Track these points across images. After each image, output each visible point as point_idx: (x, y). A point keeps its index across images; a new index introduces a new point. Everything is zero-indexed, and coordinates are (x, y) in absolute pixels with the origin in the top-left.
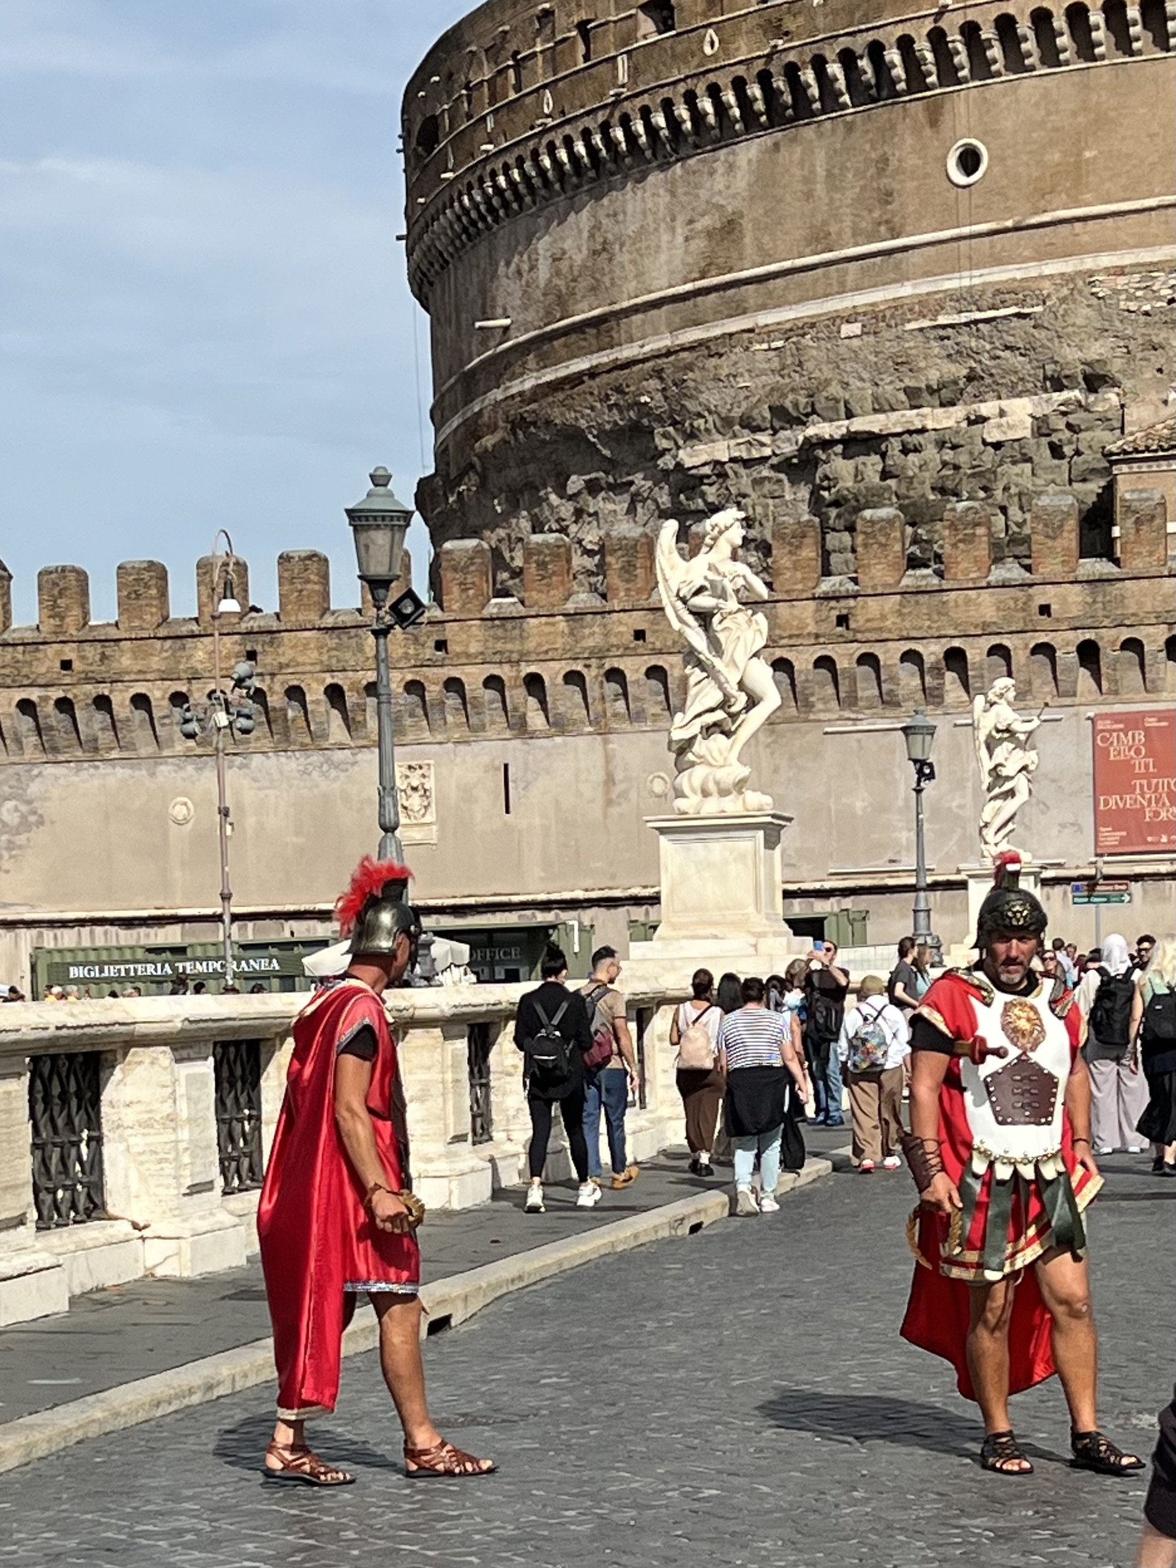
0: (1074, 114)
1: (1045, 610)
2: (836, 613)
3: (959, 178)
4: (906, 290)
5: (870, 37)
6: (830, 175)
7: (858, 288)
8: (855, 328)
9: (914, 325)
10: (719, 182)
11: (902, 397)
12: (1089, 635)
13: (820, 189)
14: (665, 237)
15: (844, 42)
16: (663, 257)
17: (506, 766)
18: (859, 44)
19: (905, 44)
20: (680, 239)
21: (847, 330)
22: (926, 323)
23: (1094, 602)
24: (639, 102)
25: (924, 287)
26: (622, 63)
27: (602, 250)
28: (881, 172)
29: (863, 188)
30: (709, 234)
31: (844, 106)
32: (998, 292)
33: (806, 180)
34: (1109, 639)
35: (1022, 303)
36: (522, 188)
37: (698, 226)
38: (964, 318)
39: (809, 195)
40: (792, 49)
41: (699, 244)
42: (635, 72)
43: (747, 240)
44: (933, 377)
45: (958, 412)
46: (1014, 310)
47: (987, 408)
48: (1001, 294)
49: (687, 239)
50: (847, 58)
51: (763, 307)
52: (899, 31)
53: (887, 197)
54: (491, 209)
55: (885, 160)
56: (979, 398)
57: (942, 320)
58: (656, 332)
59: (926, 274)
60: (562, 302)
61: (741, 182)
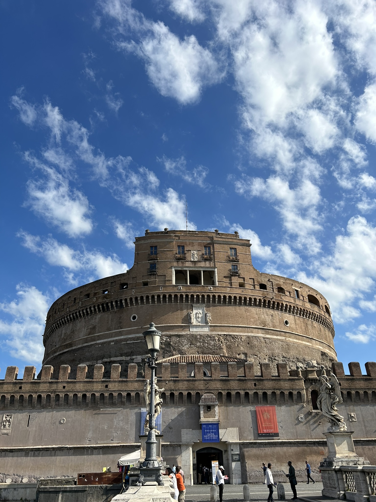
0: (151, 312)
2: (105, 385)
3: (133, 320)
4: (122, 337)
5: (120, 298)
6: (112, 320)
7: (114, 337)
8: (113, 343)
9: (123, 343)
10: (93, 321)
11: (120, 355)
13: (110, 322)
14: (83, 329)
15: (116, 299)
16: (83, 332)
17: (29, 415)
18: (119, 300)
19: (126, 300)
21: (112, 343)
22: (125, 343)
24: (82, 309)
25: (125, 337)
26: (80, 303)
27: (73, 332)
28: (120, 319)
29: (117, 321)
30: (91, 329)
31: (115, 309)
32: (138, 338)
33: (108, 320)
35: (141, 340)
36: (61, 323)
37: (89, 327)
38: (131, 342)
39: (108, 323)
40: (107, 301)
41: (89, 330)
42: (82, 304)
43: (97, 330)
44: (126, 351)
45: (129, 358)
46: (140, 341)
47: (134, 357)
49: (87, 329)
50: (116, 302)
51: (98, 340)
52: (125, 298)
53: (120, 323)
55: (121, 317)
56: (133, 355)
57: (128, 342)
58: (80, 344)
59: (126, 335)
60: (65, 340)
61: (97, 320)
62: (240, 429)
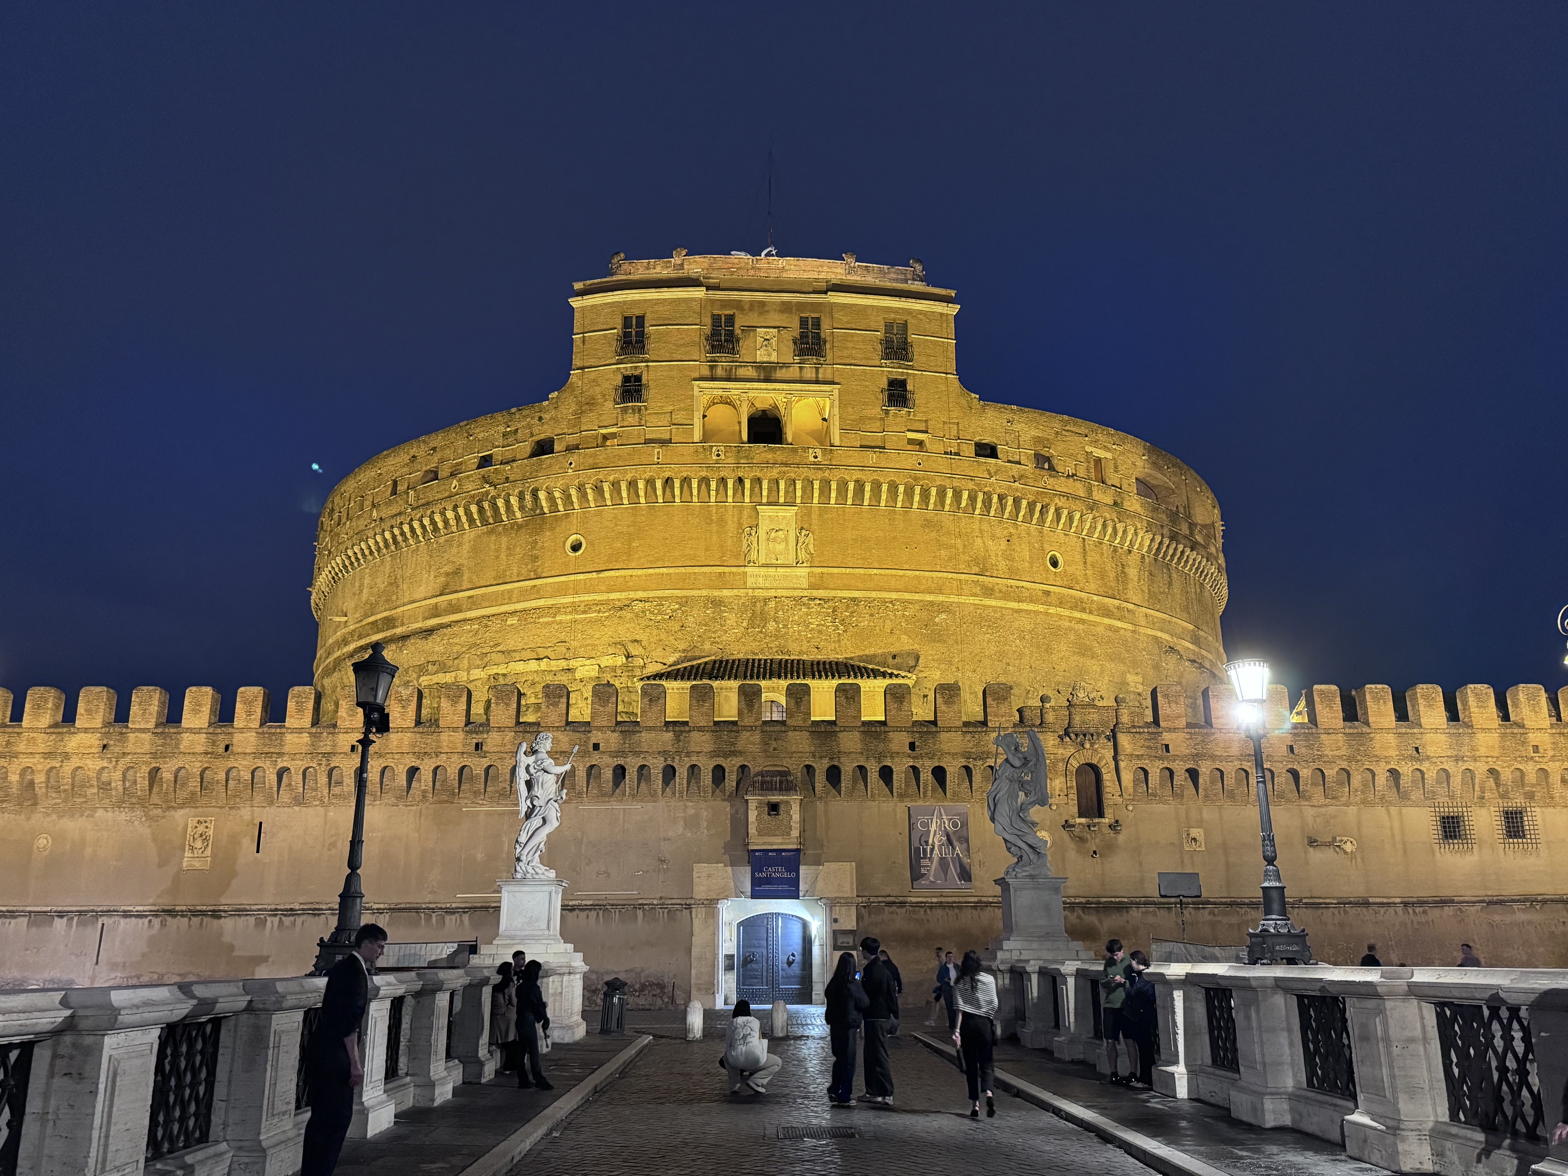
0: (629, 526)
1: (596, 747)
2: (475, 741)
3: (571, 553)
4: (541, 603)
5: (532, 485)
6: (508, 548)
7: (519, 601)
9: (544, 619)
10: (454, 550)
12: (621, 761)
13: (503, 556)
15: (520, 487)
16: (424, 586)
17: (261, 823)
18: (527, 488)
19: (549, 491)
20: (432, 577)
22: (550, 619)
23: (625, 743)
24: (418, 513)
25: (550, 602)
26: (412, 494)
27: (394, 583)
28: (533, 548)
29: (524, 555)
30: (447, 574)
31: (518, 519)
33: (497, 550)
34: (632, 764)
36: (360, 556)
37: (442, 571)
38: (569, 617)
39: (497, 557)
40: (493, 490)
41: (442, 579)
42: (418, 498)
43: (465, 577)
45: (562, 663)
46: (594, 615)
47: (576, 662)
48: (588, 608)
49: (435, 577)
50: (521, 496)
51: (470, 609)
52: (547, 483)
53: (535, 558)
54: (345, 567)
55: (535, 542)
56: (574, 656)
57: (558, 618)
58: (417, 621)
59: (553, 596)
60: (372, 608)
61: (465, 550)
62: (859, 868)
